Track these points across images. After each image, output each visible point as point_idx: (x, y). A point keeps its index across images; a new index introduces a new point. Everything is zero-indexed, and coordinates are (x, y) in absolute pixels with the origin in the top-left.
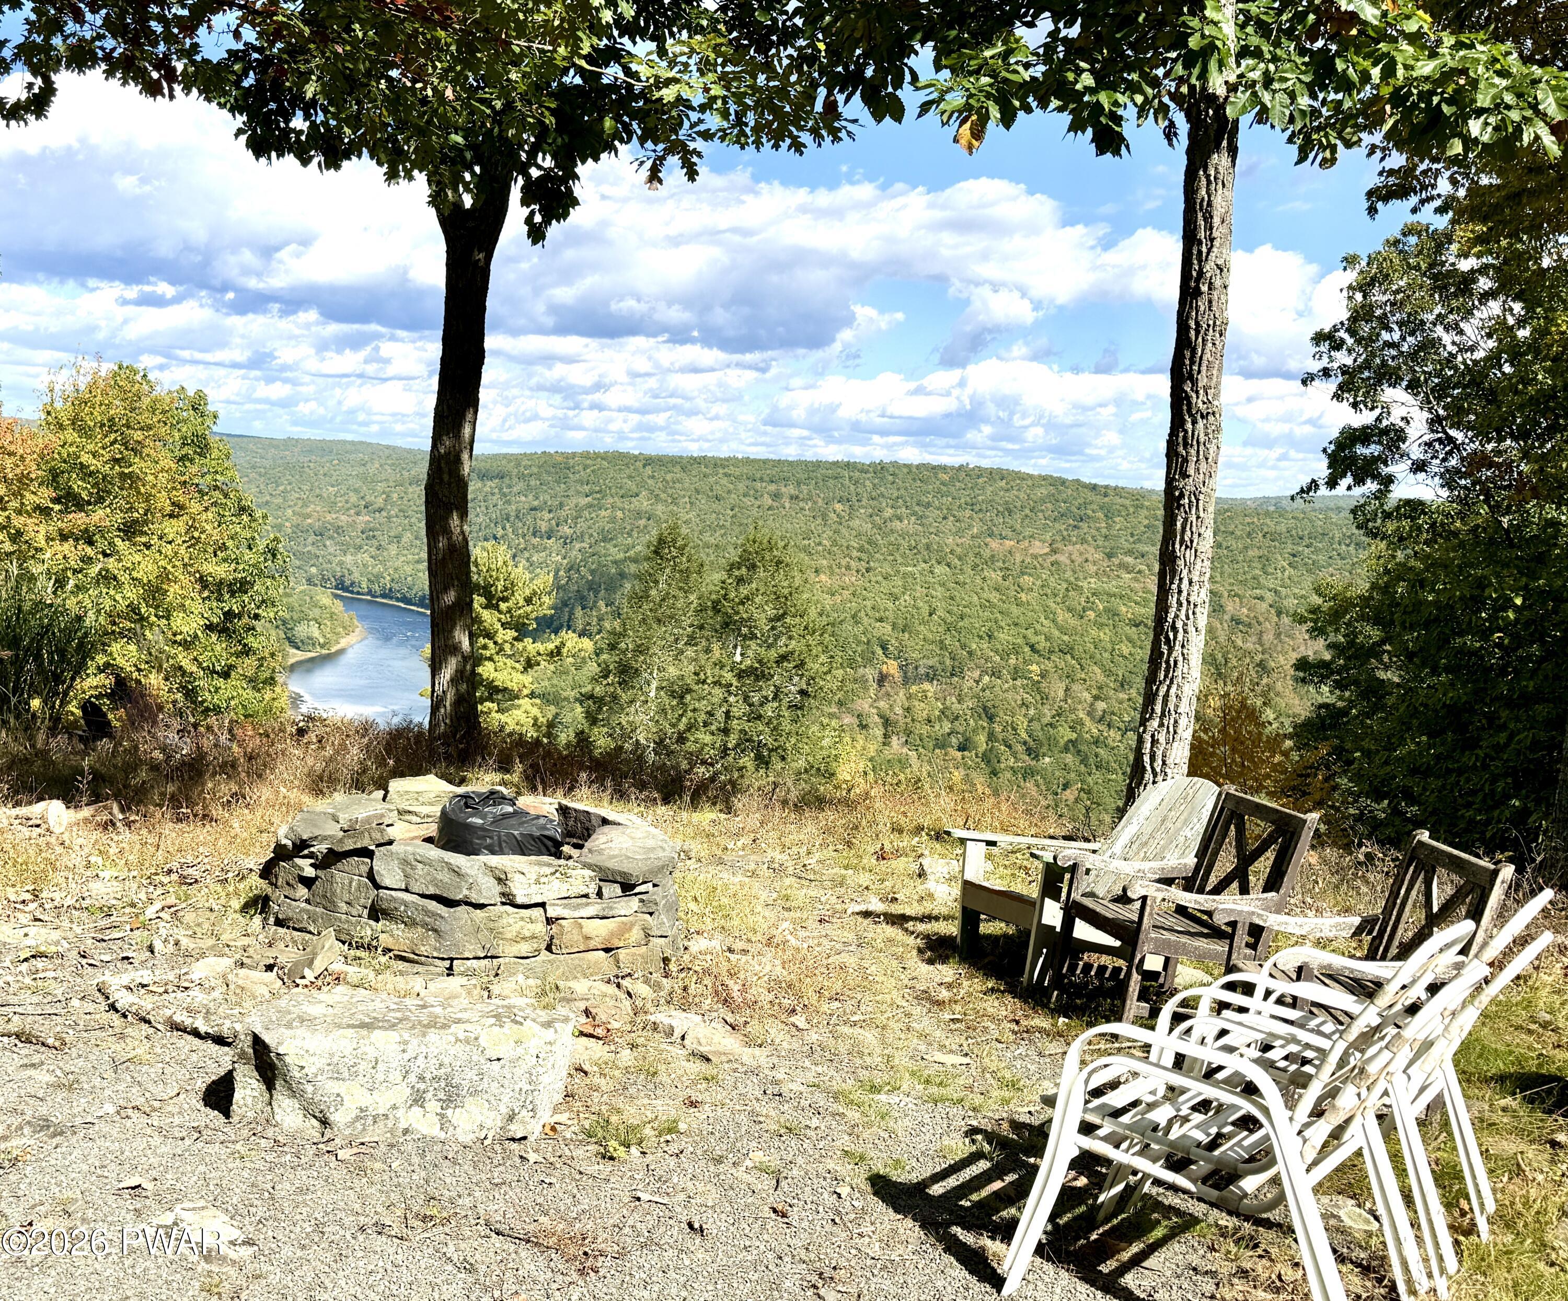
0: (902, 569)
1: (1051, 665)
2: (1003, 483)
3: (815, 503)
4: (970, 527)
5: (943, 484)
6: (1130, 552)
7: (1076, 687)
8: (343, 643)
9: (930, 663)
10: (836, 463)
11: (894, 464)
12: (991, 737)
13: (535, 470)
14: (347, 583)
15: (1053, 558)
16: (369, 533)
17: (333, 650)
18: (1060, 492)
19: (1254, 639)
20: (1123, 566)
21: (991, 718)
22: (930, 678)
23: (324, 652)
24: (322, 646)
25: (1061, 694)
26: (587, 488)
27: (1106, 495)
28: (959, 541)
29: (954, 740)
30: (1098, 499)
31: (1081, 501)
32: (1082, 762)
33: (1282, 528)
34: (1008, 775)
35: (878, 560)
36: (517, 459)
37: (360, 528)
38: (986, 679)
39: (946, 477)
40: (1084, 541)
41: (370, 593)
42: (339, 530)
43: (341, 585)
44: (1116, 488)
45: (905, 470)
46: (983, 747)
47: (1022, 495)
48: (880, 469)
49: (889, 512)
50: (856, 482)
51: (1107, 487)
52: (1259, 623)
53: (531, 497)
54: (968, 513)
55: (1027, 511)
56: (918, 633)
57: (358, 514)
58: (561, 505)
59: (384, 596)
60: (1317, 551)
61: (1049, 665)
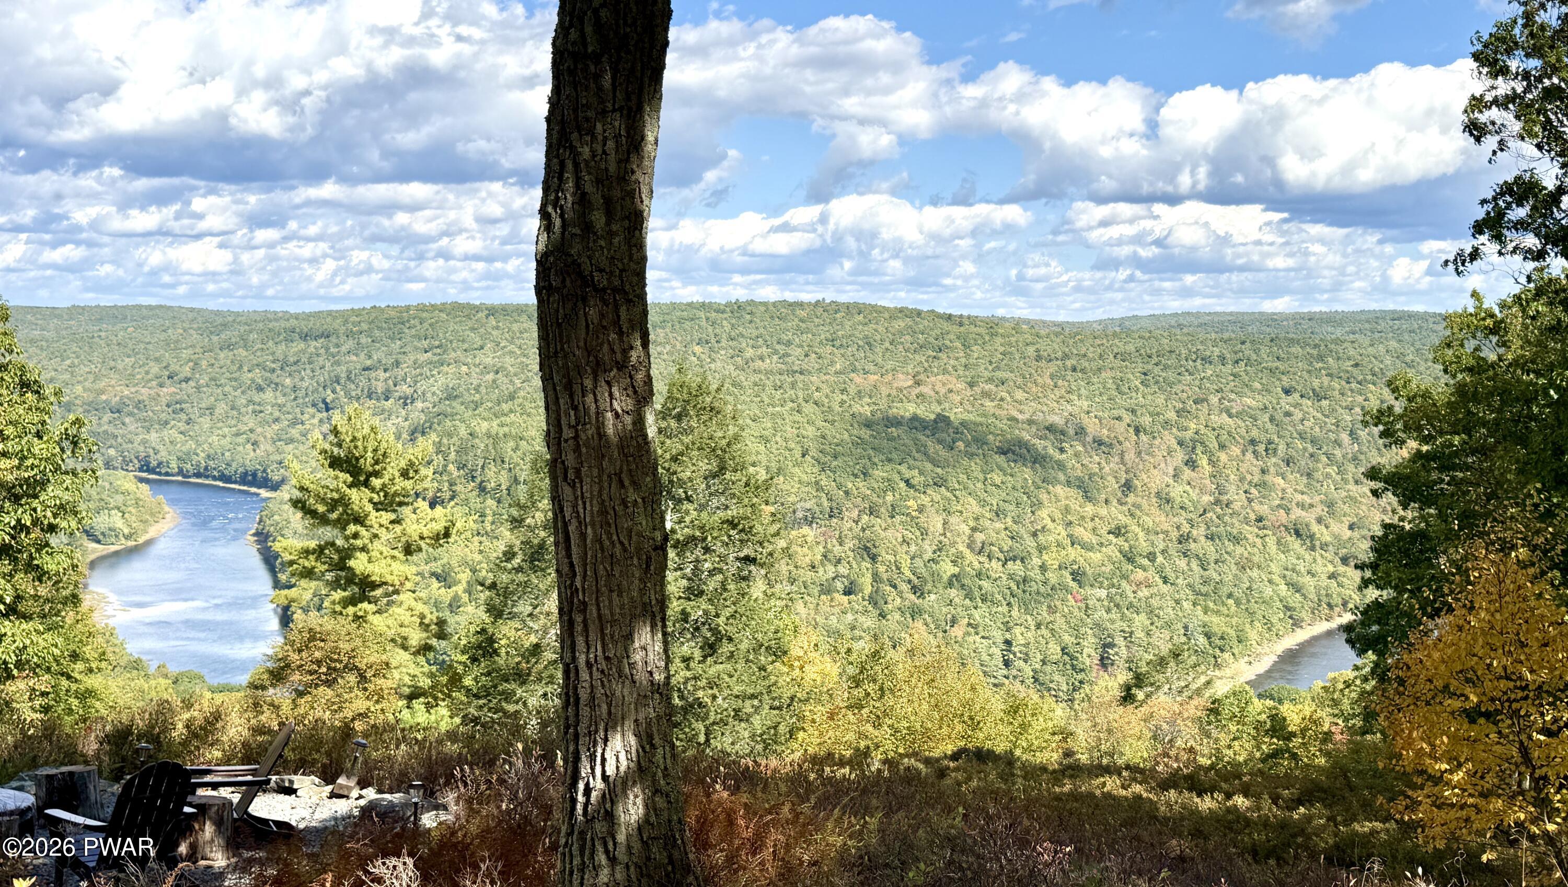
0: (770, 409)
1: (928, 499)
2: (861, 317)
3: (674, 346)
4: (832, 363)
5: (802, 321)
6: (990, 380)
7: (953, 520)
8: (152, 532)
9: (808, 505)
10: (690, 305)
11: (751, 303)
12: (876, 577)
13: (365, 326)
14: (154, 463)
15: (917, 391)
16: (176, 407)
17: (141, 540)
18: (917, 324)
19: (1117, 459)
20: (986, 394)
21: (874, 558)
22: (809, 521)
23: (131, 543)
24: (127, 537)
25: (940, 526)
26: (425, 344)
27: (961, 325)
28: (824, 378)
29: (839, 585)
30: (955, 328)
31: (938, 332)
32: (966, 596)
33: (1131, 348)
34: (897, 616)
35: (744, 402)
36: (344, 316)
37: (164, 401)
38: (865, 518)
39: (803, 314)
40: (945, 372)
41: (181, 472)
42: (140, 405)
43: (146, 467)
44: (969, 317)
45: (763, 309)
46: (868, 590)
47: (880, 329)
48: (737, 309)
49: (749, 353)
50: (713, 323)
51: (961, 316)
52: (1120, 443)
53: (362, 356)
54: (829, 349)
55: (887, 345)
56: (792, 476)
57: (161, 385)
58: (397, 364)
59: (198, 475)
60: (1166, 368)
61: (925, 500)
